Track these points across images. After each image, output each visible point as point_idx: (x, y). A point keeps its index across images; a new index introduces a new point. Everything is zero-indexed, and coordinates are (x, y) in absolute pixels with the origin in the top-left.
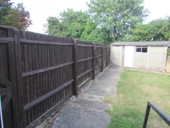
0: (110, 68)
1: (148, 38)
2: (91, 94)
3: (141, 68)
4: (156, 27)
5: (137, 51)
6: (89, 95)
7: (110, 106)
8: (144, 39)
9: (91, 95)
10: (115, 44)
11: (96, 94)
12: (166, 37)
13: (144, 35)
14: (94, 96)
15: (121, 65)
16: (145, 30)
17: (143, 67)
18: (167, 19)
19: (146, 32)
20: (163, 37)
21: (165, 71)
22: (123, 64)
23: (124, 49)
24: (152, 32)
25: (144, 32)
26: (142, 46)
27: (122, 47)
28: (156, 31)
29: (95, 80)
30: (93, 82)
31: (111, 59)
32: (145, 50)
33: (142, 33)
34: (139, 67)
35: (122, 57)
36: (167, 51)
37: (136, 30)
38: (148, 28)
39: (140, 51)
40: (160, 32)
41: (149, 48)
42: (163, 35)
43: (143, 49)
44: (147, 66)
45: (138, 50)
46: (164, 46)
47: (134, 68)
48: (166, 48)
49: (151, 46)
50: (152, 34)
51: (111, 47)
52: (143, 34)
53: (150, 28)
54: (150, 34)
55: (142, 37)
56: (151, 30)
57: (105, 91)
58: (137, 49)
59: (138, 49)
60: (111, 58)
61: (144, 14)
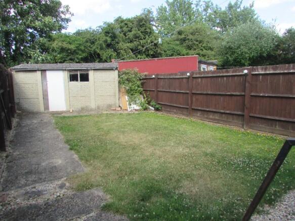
0: (21, 119)
1: (78, 58)
2: (26, 185)
3: (83, 109)
4: (87, 42)
5: (71, 81)
6: (22, 191)
7: (98, 192)
8: (71, 59)
9: (28, 188)
10: (22, 68)
11: (41, 180)
12: (104, 58)
13: (70, 53)
14: (40, 187)
15: (42, 109)
16: (70, 44)
17: (87, 107)
18: (100, 30)
19: (72, 47)
20: (100, 58)
21: (120, 109)
22: (47, 107)
23: (44, 77)
24: (83, 48)
25: (70, 47)
26: (79, 70)
27: (39, 73)
28: (88, 48)
29: (7, 150)
30: (7, 157)
31: (16, 101)
32: (85, 78)
33: (67, 49)
34: (80, 108)
35: (43, 95)
36: (117, 76)
37: (55, 43)
38: (76, 42)
39: (77, 80)
40: (94, 50)
41: (91, 74)
42: (99, 55)
43: (81, 75)
44: (93, 105)
45: (73, 78)
46: (113, 69)
47: (71, 111)
48: (117, 72)
49: (94, 70)
50: (83, 51)
51: (13, 73)
52: (69, 51)
53: (78, 42)
54: (80, 52)
55: (68, 56)
56: (80, 45)
57: (55, 167)
58: (70, 75)
59: (72, 75)
60: (16, 97)
61: (63, 16)
